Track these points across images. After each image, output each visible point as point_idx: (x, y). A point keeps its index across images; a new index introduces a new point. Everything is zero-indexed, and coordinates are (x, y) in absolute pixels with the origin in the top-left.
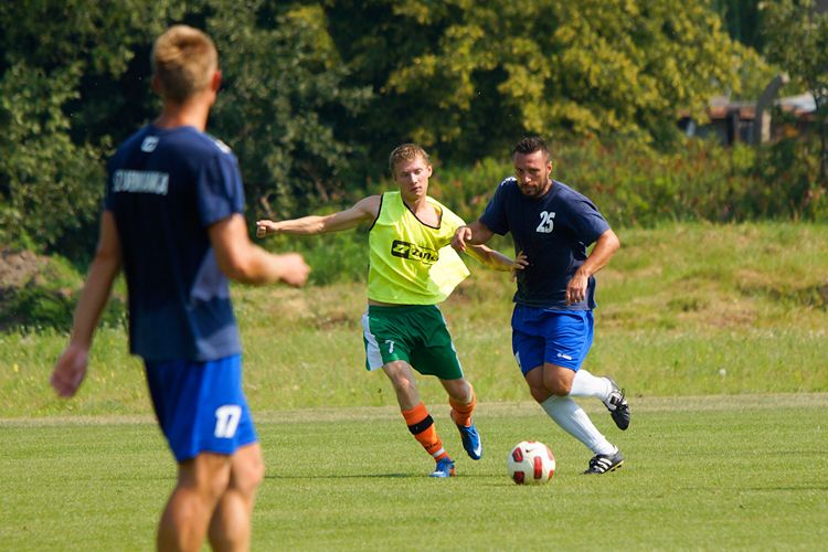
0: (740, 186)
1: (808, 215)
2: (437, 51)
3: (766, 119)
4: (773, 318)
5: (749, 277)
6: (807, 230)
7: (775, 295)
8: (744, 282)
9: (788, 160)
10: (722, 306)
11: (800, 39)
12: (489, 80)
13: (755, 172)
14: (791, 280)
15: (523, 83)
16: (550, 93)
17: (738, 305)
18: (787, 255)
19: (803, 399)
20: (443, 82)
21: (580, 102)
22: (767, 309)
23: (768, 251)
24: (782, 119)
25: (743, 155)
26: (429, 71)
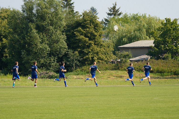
0: (114, 67)
1: (119, 70)
2: (88, 55)
3: (116, 62)
4: (116, 79)
5: (114, 75)
6: (119, 71)
7: (116, 77)
8: (114, 76)
9: (118, 65)
10: (112, 78)
11: (119, 55)
12: (92, 58)
13: (115, 66)
14: (118, 76)
15: (95, 58)
16: (98, 59)
17: (113, 78)
18: (117, 73)
19: (119, 86)
20: (88, 58)
21: (100, 60)
22: (116, 78)
23: (116, 73)
24: (117, 62)
25: (114, 65)
26: (87, 57)
